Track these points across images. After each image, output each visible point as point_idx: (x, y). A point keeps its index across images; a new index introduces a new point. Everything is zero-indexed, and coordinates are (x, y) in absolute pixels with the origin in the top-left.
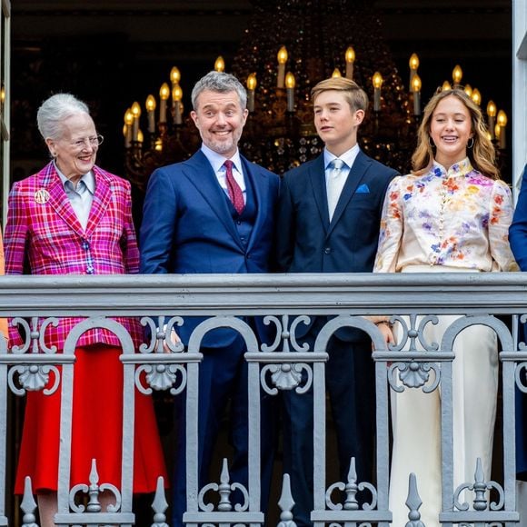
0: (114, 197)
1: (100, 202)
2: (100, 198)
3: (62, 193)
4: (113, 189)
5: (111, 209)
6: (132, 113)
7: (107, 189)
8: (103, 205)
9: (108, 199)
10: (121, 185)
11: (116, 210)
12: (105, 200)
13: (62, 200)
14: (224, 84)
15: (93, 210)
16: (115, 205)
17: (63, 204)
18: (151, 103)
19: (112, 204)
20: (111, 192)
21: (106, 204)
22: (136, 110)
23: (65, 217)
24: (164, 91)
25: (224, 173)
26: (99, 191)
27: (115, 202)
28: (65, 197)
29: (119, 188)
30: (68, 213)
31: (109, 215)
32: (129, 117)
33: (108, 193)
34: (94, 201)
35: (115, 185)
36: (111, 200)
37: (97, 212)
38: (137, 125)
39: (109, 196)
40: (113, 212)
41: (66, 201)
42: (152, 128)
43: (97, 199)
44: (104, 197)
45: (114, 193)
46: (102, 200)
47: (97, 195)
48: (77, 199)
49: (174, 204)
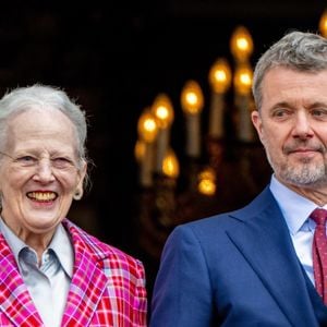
0: (111, 288)
1: (83, 295)
2: (83, 287)
3: (14, 274)
4: (108, 273)
5: (105, 311)
6: (155, 117)
7: (97, 273)
8: (89, 302)
9: (98, 292)
10: (124, 267)
11: (115, 312)
12: (93, 293)
13: (14, 287)
14: (310, 54)
15: (69, 310)
16: (114, 303)
17: (15, 294)
18: (192, 99)
19: (108, 302)
20: (104, 278)
21: (94, 300)
22: (163, 112)
23: (19, 320)
24: (220, 76)
25: (308, 235)
26: (81, 274)
27: (112, 297)
28: (20, 282)
29: (121, 272)
30: (25, 313)
31: (103, 322)
32: (148, 126)
33: (99, 280)
34: (71, 293)
35: (112, 266)
36: (106, 293)
37: (78, 315)
38: (164, 140)
39: (101, 285)
40: (110, 316)
41: (21, 289)
42: (194, 148)
43: (77, 290)
44: (92, 286)
45: (111, 281)
46: (88, 293)
47: (76, 282)
48: (41, 286)
49: (208, 299)
